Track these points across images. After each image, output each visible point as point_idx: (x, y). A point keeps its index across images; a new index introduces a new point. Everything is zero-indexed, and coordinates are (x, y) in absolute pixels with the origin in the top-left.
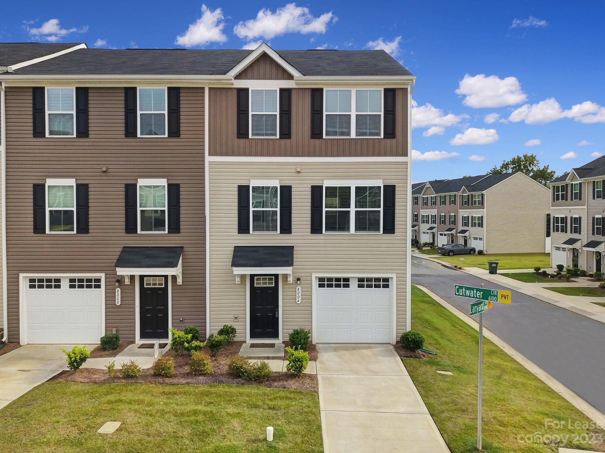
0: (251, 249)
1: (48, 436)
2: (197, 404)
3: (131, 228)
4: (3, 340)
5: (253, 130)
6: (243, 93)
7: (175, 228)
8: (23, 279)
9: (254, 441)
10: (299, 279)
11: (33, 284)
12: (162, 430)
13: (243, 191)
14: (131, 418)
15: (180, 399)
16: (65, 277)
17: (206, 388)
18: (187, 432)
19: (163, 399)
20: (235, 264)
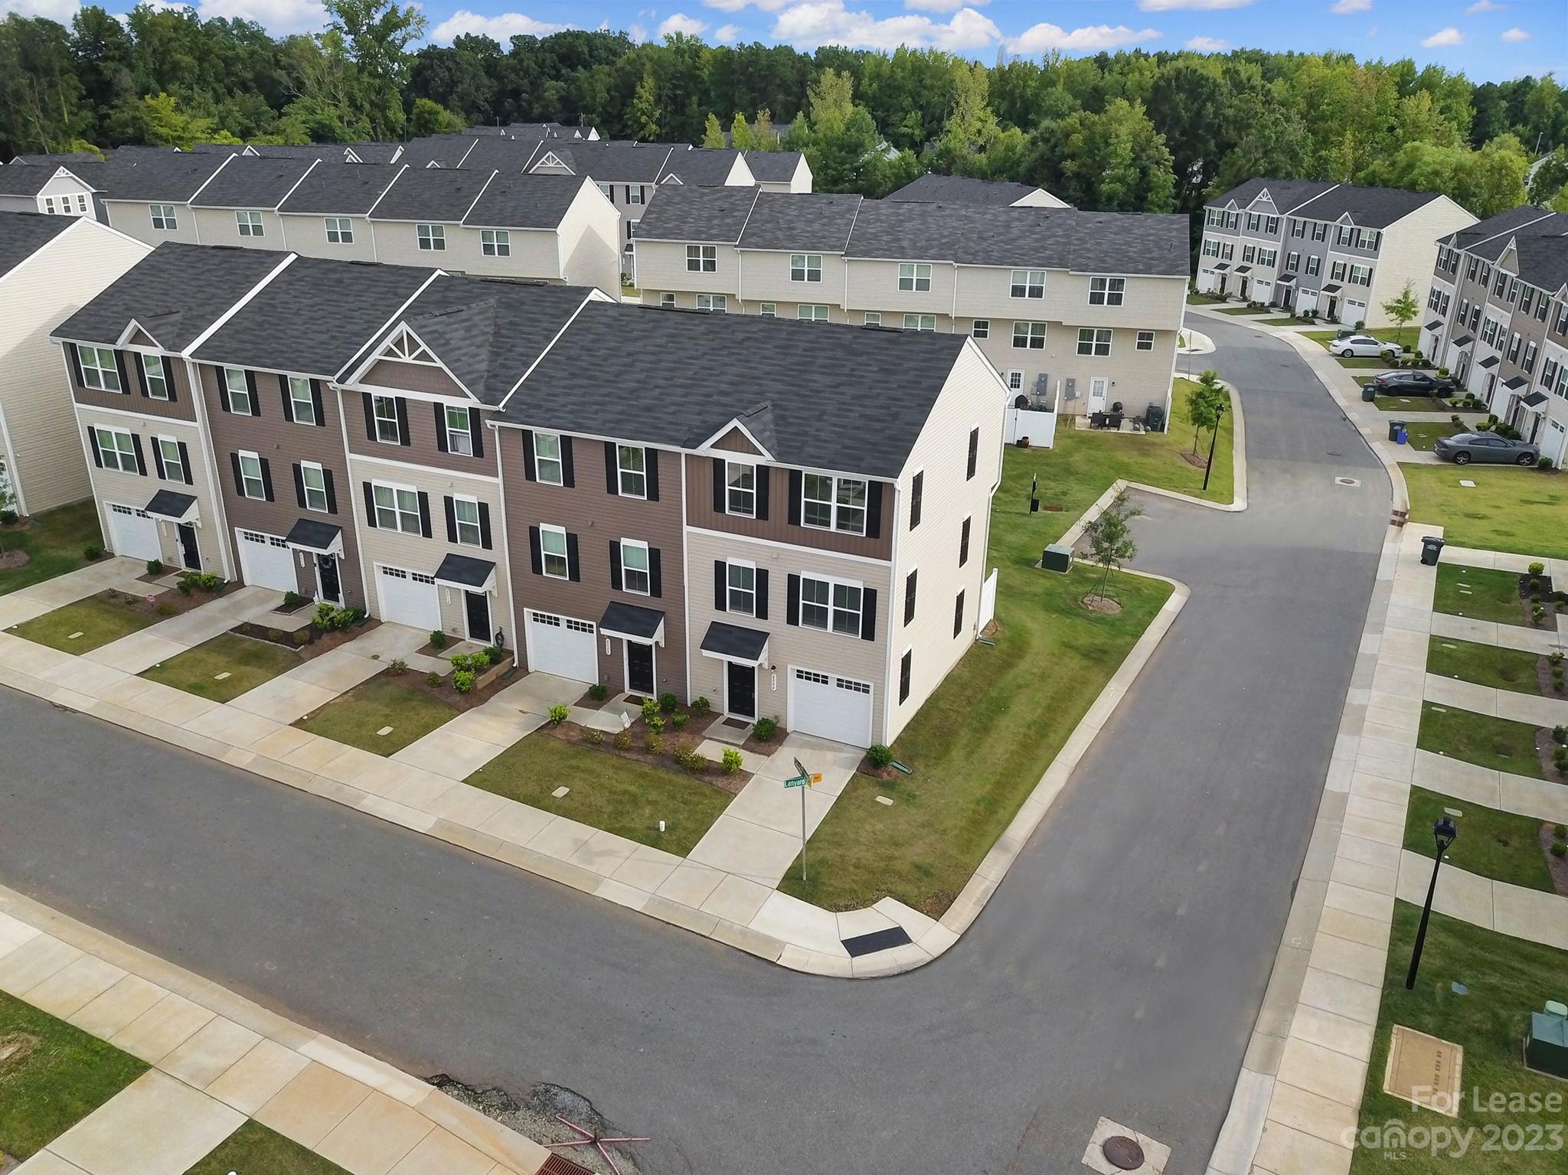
0: (726, 628)
1: (521, 790)
2: (631, 784)
3: (616, 584)
4: (514, 665)
5: (730, 503)
6: (719, 464)
7: (656, 591)
8: (528, 612)
9: (650, 829)
10: (774, 668)
11: (536, 618)
12: (594, 803)
13: (720, 567)
14: (578, 785)
15: (623, 775)
16: (563, 618)
17: (647, 769)
18: (609, 809)
19: (610, 772)
20: (704, 646)
